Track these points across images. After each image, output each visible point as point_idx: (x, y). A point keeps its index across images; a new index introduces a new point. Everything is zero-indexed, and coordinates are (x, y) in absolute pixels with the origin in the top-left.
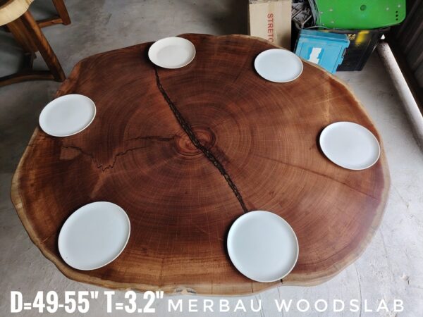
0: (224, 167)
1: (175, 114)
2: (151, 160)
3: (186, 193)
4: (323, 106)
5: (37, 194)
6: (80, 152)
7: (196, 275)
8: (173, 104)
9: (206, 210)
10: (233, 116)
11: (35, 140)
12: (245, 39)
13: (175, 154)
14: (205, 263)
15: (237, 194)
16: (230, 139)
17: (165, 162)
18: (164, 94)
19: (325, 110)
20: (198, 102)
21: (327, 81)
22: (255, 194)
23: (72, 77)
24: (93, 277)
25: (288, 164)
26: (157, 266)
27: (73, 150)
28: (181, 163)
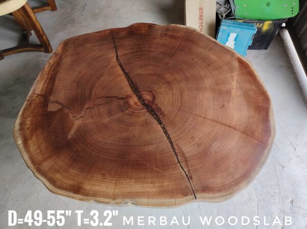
0: (161, 119)
1: (128, 81)
2: (110, 113)
3: (134, 136)
4: (232, 77)
5: (32, 135)
6: (61, 106)
7: (138, 193)
8: (127, 74)
9: (147, 149)
10: (168, 83)
11: (30, 97)
12: (180, 28)
13: (127, 109)
14: (144, 185)
15: (169, 138)
16: (166, 99)
17: (120, 115)
18: (121, 66)
19: (233, 81)
20: (145, 72)
21: (236, 59)
22: (181, 138)
24: (68, 192)
25: (205, 118)
26: (112, 186)
27: (57, 104)
28: (131, 115)
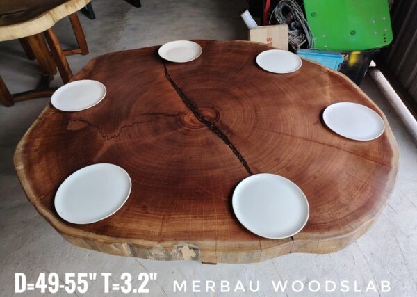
0: (229, 139)
1: (181, 96)
2: (156, 131)
3: (190, 159)
4: (324, 92)
6: (87, 125)
7: (199, 232)
8: (179, 89)
9: (210, 173)
10: (236, 98)
11: (45, 114)
13: (180, 127)
14: (209, 221)
15: (242, 160)
16: (234, 116)
17: (170, 133)
18: (171, 81)
19: (326, 94)
20: (204, 88)
21: (325, 73)
22: (260, 160)
23: (87, 68)
24: (87, 232)
25: (292, 136)
26: (158, 223)
27: (81, 122)
28: (185, 134)
